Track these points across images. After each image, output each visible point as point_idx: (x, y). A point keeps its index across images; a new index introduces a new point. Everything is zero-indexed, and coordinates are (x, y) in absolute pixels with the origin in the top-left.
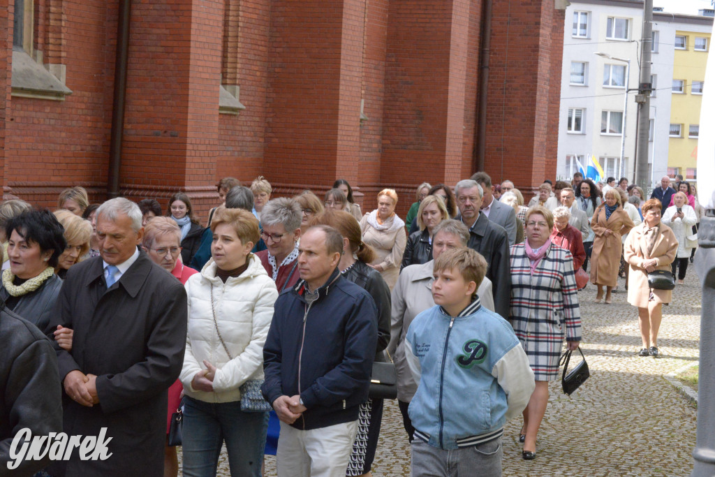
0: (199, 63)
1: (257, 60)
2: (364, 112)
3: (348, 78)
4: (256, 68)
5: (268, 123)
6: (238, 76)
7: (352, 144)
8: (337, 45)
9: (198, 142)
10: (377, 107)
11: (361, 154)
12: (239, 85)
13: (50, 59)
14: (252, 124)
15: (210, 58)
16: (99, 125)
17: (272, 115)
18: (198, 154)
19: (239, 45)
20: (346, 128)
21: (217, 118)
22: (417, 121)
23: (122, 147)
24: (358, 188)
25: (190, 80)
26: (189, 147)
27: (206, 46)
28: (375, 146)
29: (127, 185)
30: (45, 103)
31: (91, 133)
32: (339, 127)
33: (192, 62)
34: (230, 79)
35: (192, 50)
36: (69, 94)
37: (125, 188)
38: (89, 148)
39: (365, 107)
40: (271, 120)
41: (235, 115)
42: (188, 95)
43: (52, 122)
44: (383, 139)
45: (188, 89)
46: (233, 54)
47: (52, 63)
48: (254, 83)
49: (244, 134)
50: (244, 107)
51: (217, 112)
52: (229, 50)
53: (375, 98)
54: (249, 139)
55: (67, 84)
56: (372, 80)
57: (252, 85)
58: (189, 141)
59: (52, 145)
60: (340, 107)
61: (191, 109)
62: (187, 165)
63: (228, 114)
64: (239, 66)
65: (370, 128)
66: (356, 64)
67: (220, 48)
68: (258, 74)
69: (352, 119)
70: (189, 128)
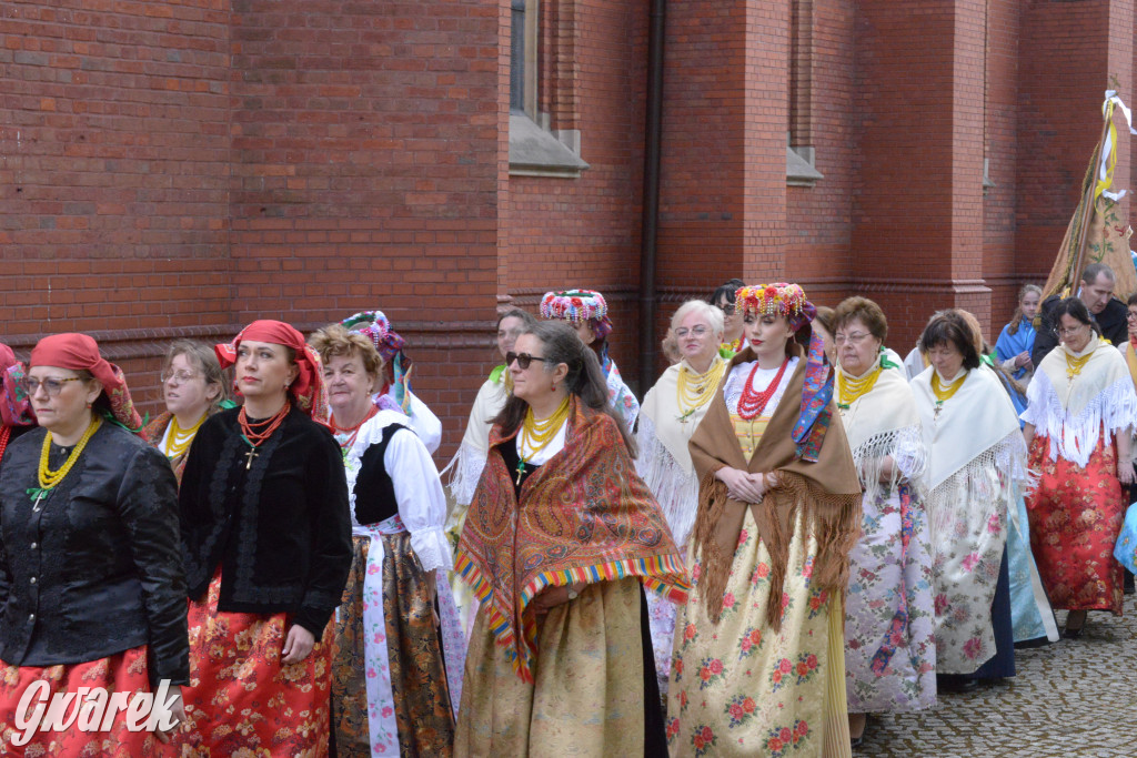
0: (758, 119)
1: (837, 111)
2: (990, 176)
3: (964, 130)
4: (837, 122)
5: (856, 196)
6: (812, 134)
7: (974, 220)
8: (948, 87)
9: (759, 225)
10: (1007, 168)
11: (987, 234)
12: (814, 146)
13: (559, 123)
14: (834, 198)
15: (772, 111)
16: (626, 208)
17: (861, 185)
18: (759, 243)
19: (813, 91)
20: (963, 200)
21: (784, 193)
22: (1064, 186)
23: (656, 237)
24: (983, 281)
25: (746, 142)
26: (747, 233)
27: (766, 95)
28: (1006, 222)
29: (666, 288)
30: (553, 182)
31: (618, 220)
32: (954, 198)
33: (747, 118)
34: (802, 138)
35: (748, 102)
36: (584, 169)
37: (662, 292)
38: (613, 240)
39: (990, 169)
40: (859, 192)
41: (810, 187)
42: (743, 162)
43: (565, 207)
44: (1017, 212)
45: (743, 154)
46: (805, 105)
47: (563, 129)
48: (835, 142)
49: (823, 213)
50: (822, 176)
51: (784, 184)
52: (800, 99)
53: (1004, 156)
54: (831, 219)
55: (582, 156)
56: (1000, 132)
57: (832, 145)
58: (746, 225)
59: (566, 238)
60: (954, 170)
61: (748, 182)
62: (746, 258)
63: (799, 185)
64: (813, 120)
65: (998, 197)
66: (975, 111)
67: (785, 97)
68: (840, 130)
69: (972, 186)
70: (746, 208)
